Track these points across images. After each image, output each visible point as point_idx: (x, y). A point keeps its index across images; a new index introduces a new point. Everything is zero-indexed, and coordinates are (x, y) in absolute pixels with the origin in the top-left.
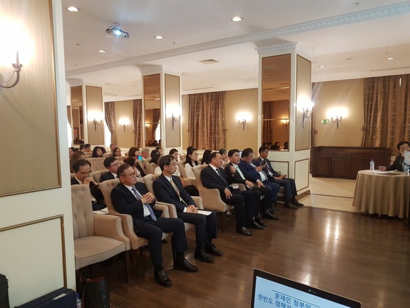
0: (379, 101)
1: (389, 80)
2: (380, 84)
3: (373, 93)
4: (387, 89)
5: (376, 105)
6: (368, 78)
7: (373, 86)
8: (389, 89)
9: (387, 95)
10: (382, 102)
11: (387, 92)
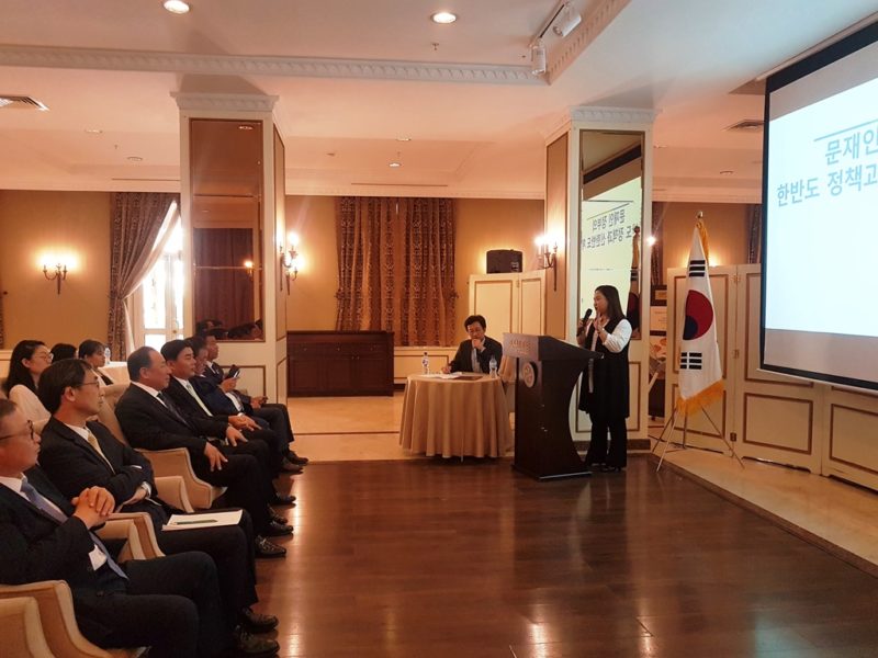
0: (364, 242)
1: (379, 205)
2: (365, 212)
3: (352, 228)
4: (376, 222)
5: (360, 250)
6: (344, 197)
7: (353, 213)
8: (379, 221)
9: (377, 232)
10: (370, 244)
11: (376, 227)
